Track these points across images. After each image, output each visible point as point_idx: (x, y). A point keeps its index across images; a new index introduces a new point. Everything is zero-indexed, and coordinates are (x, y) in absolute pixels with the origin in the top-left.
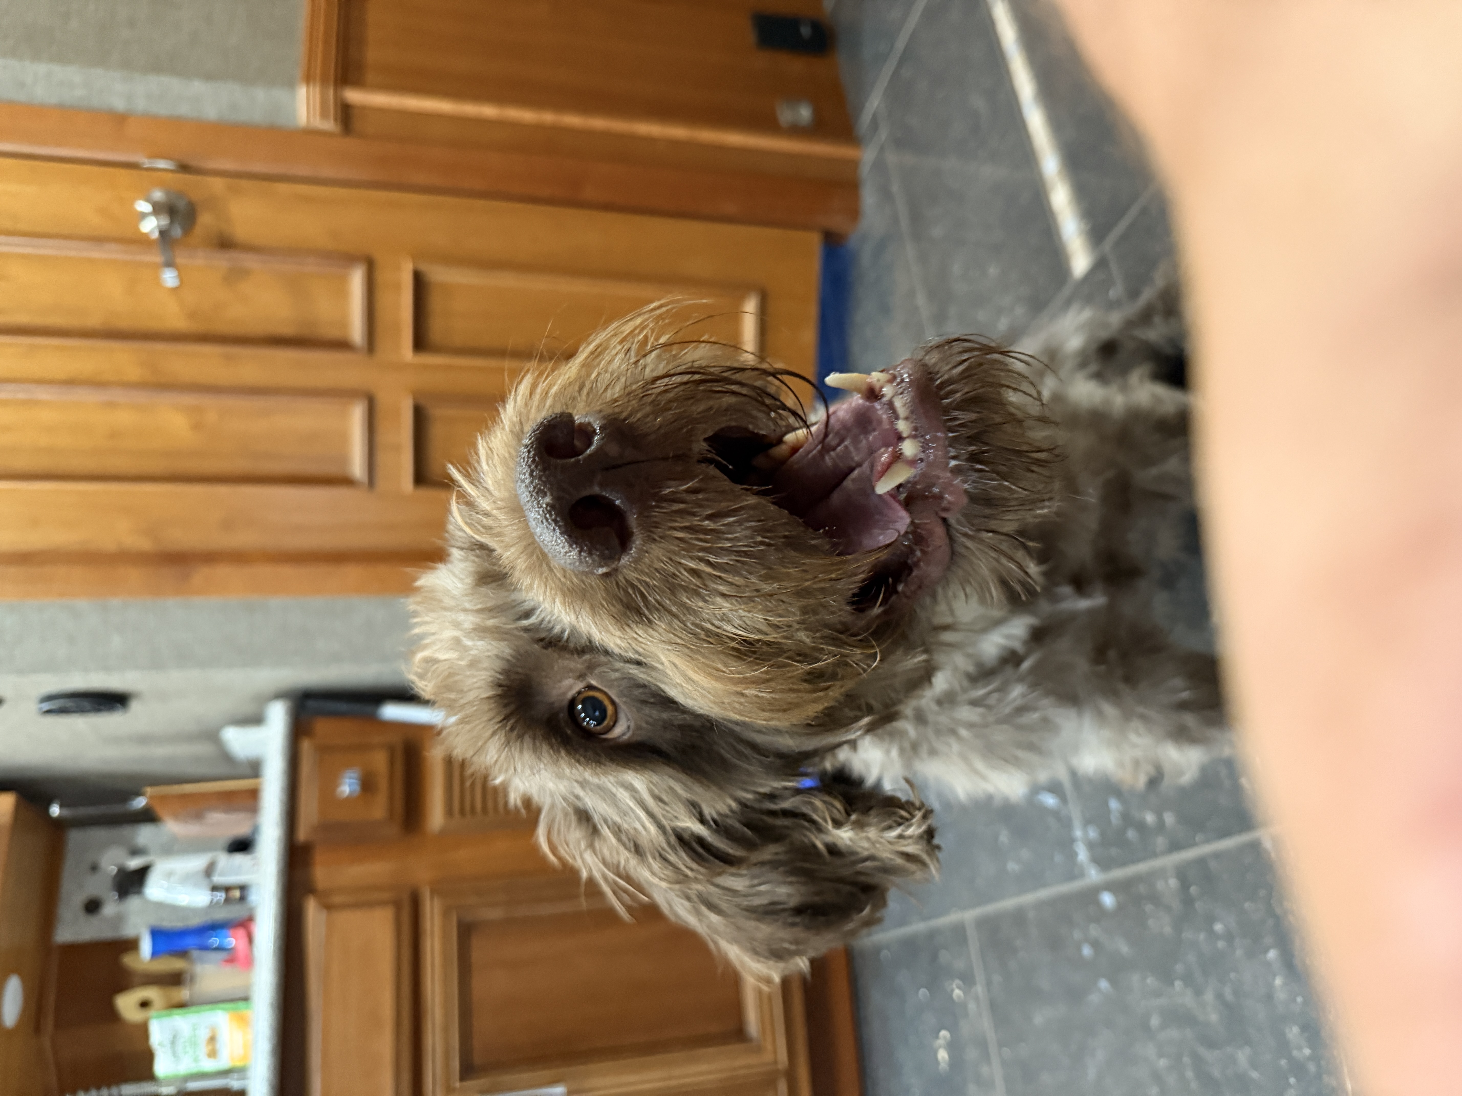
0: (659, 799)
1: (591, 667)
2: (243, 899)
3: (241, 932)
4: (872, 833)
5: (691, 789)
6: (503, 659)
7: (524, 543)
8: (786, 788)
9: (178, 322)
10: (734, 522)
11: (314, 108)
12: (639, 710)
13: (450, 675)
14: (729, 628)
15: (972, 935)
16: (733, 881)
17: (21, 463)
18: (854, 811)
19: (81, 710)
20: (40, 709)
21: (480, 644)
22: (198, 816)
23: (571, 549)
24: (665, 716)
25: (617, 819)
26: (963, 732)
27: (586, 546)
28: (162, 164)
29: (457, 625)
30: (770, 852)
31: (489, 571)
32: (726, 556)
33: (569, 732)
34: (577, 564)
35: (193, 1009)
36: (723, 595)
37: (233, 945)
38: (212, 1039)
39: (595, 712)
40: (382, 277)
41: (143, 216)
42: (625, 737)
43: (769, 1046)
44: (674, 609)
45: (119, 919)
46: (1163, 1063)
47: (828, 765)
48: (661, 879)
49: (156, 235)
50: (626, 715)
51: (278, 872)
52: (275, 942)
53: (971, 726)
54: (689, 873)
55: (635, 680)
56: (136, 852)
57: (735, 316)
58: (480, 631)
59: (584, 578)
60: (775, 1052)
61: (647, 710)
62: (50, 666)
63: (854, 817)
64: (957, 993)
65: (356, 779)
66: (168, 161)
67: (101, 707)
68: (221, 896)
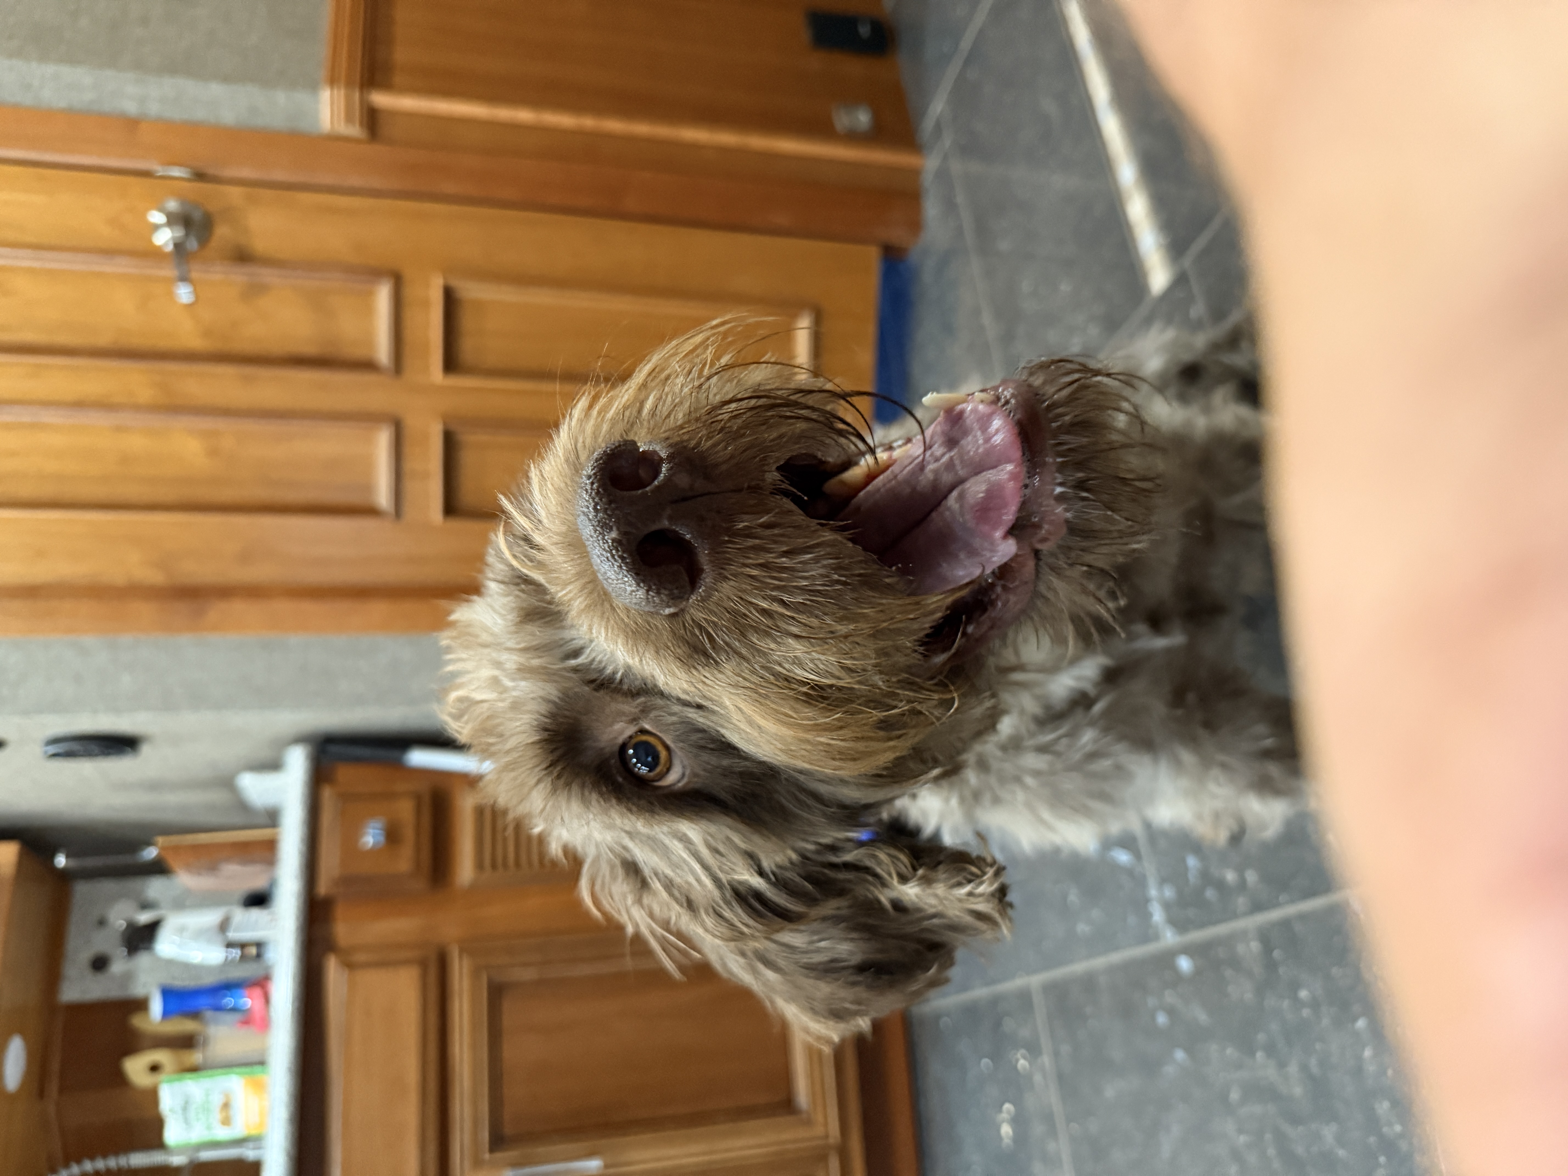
0: (715, 851)
1: (645, 711)
2: (259, 956)
3: (257, 992)
4: (940, 889)
5: (751, 841)
6: (549, 701)
7: (583, 581)
8: (849, 840)
9: (195, 342)
10: (811, 559)
11: (339, 111)
12: (696, 756)
13: (489, 718)
14: (799, 671)
15: (1039, 1000)
16: (792, 937)
17: (26, 491)
18: (921, 866)
19: (88, 754)
20: (46, 752)
21: (523, 684)
22: (212, 868)
23: (638, 588)
24: (726, 762)
25: (669, 872)
26: (1029, 781)
27: (655, 585)
28: (177, 172)
29: (498, 665)
30: (831, 907)
31: (537, 608)
32: (799, 595)
33: (620, 779)
34: (644, 603)
35: (210, 1072)
36: (797, 637)
37: (249, 1006)
38: (226, 1106)
39: (647, 757)
40: (410, 292)
41: (156, 227)
42: (680, 785)
43: (820, 1118)
44: (744, 651)
45: (128, 977)
46: (1242, 1139)
47: (885, 816)
48: (714, 936)
49: (170, 248)
50: (682, 762)
51: (297, 929)
52: (293, 1002)
53: (1036, 773)
54: (745, 930)
55: (693, 724)
56: (146, 906)
57: (786, 335)
58: (524, 671)
59: (650, 619)
60: (826, 1124)
61: (705, 756)
62: (56, 707)
63: (920, 872)
64: (1022, 1063)
65: (381, 829)
66: (182, 169)
67: (110, 750)
68: (236, 953)
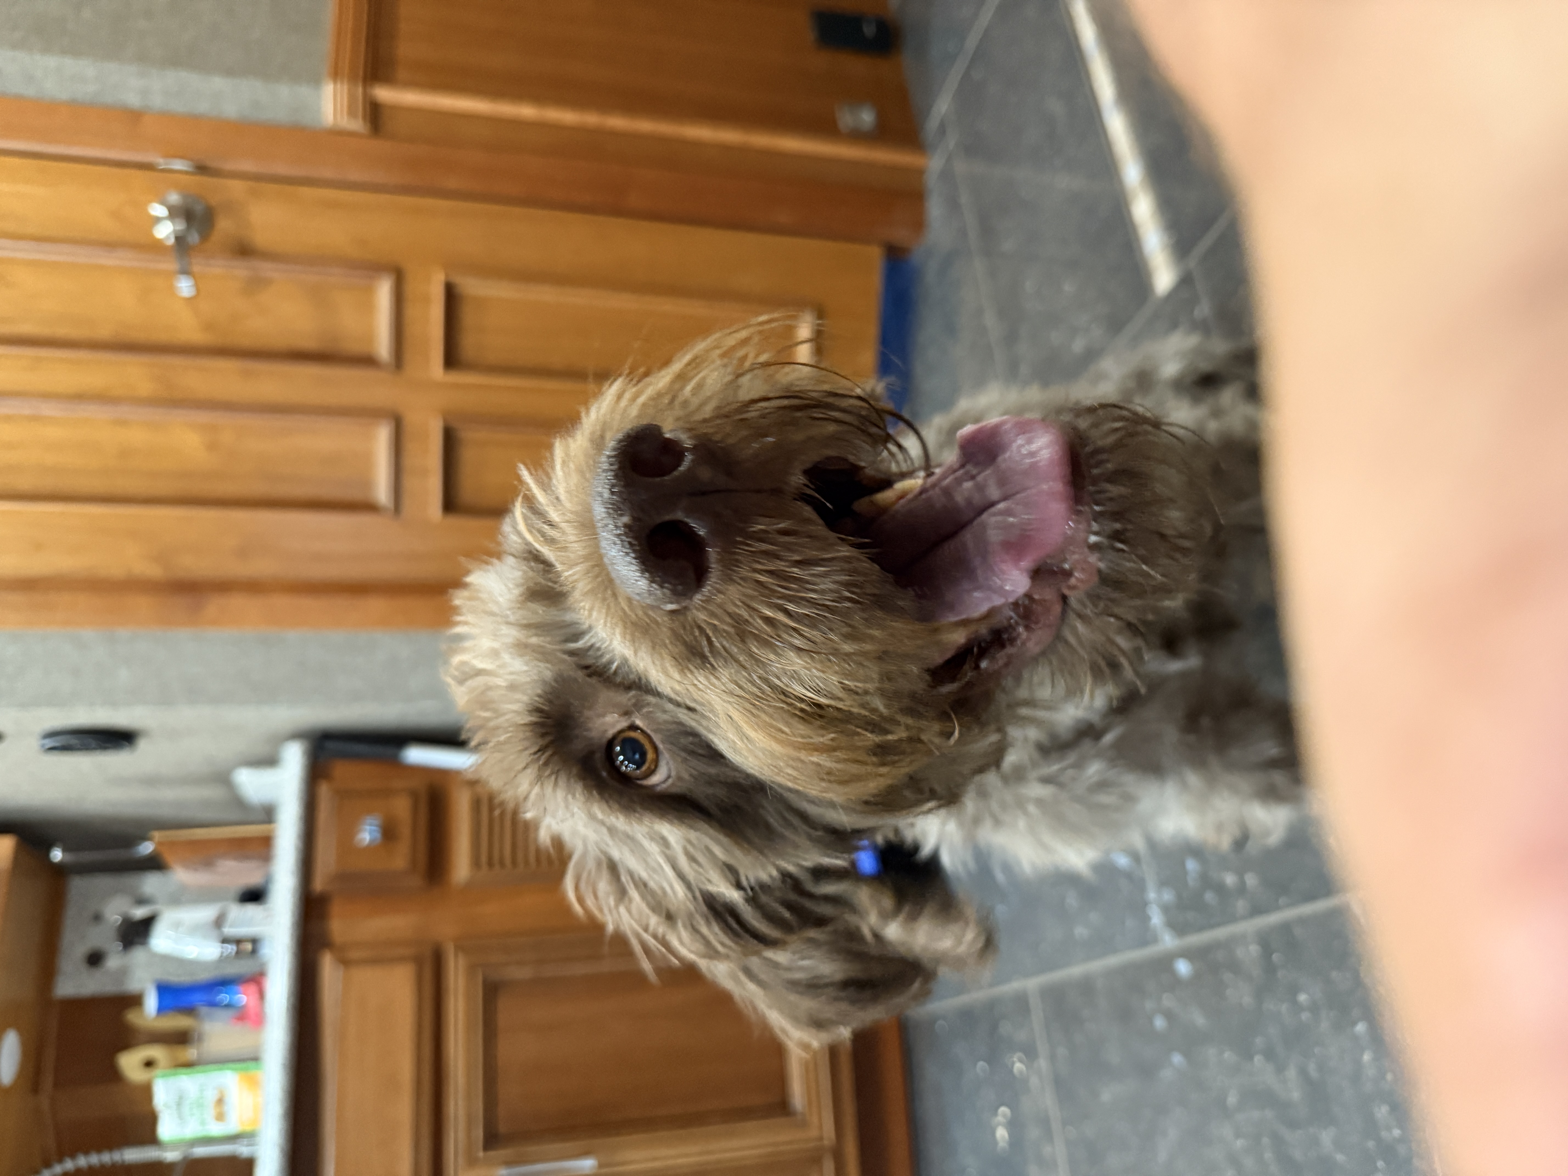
0: (692, 859)
1: (638, 705)
2: (254, 951)
3: (252, 988)
5: (729, 851)
6: (545, 682)
7: (590, 564)
9: (193, 334)
11: (342, 105)
12: (683, 758)
14: (797, 687)
15: (1035, 1004)
17: (25, 483)
19: (85, 748)
20: (43, 746)
22: (208, 863)
24: (712, 770)
25: (644, 875)
27: (658, 577)
28: (179, 165)
31: (542, 586)
33: (605, 776)
34: (646, 595)
35: (204, 1068)
37: (244, 1003)
38: (220, 1101)
39: (634, 755)
40: (412, 287)
41: (157, 220)
42: (664, 786)
43: (815, 1120)
44: (742, 658)
45: (123, 972)
46: (1239, 1143)
49: (171, 241)
50: (668, 763)
51: (293, 924)
52: (286, 998)
53: (1040, 802)
54: (721, 949)
55: (684, 726)
56: (141, 901)
58: (522, 648)
59: (651, 613)
60: (821, 1127)
61: (692, 761)
62: (53, 700)
64: (1018, 1067)
65: (376, 826)
66: (186, 162)
67: (107, 745)
68: (232, 949)
